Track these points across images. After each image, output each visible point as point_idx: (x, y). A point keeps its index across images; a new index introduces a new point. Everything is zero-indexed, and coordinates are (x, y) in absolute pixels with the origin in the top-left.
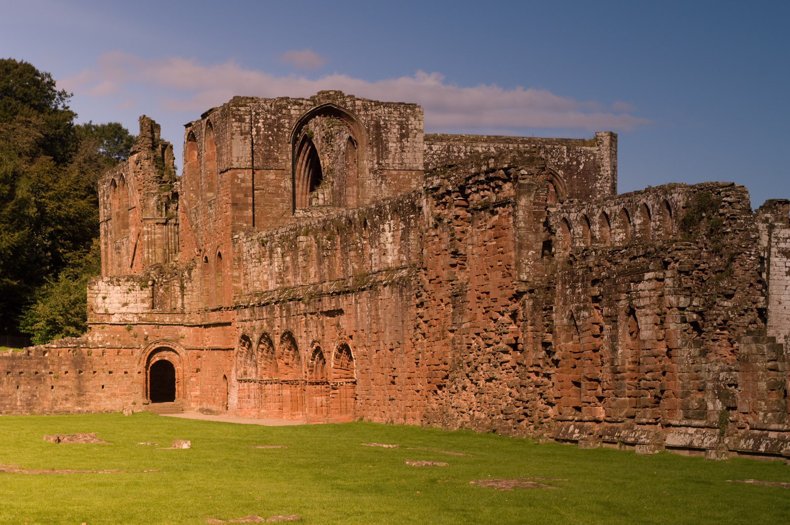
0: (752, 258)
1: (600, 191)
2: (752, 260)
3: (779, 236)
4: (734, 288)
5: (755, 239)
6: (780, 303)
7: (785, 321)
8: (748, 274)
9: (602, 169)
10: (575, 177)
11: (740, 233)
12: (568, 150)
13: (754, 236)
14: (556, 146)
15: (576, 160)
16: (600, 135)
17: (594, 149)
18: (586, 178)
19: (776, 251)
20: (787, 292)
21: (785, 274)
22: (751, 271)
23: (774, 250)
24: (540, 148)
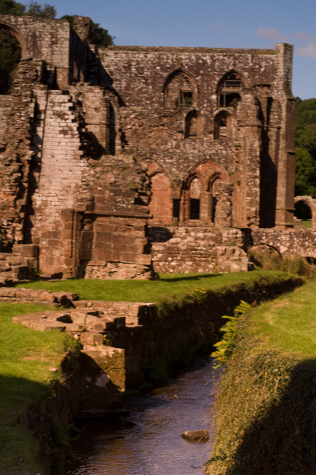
0: (23, 118)
1: (276, 87)
2: (23, 120)
3: (55, 100)
4: (4, 143)
5: (27, 103)
6: (53, 156)
7: (56, 171)
8: (19, 132)
9: (278, 70)
10: (257, 77)
11: (16, 98)
12: (253, 57)
13: (26, 100)
14: (243, 55)
15: (258, 64)
16: (278, 45)
17: (273, 56)
18: (266, 78)
19: (51, 113)
20: (60, 148)
21: (58, 132)
22: (21, 130)
23: (49, 112)
24: (230, 56)
